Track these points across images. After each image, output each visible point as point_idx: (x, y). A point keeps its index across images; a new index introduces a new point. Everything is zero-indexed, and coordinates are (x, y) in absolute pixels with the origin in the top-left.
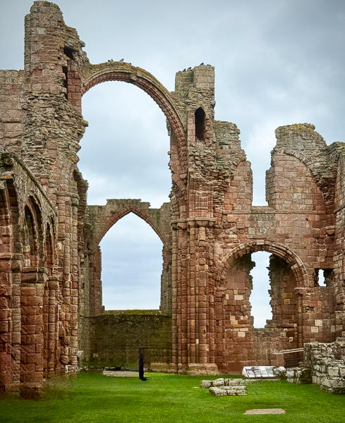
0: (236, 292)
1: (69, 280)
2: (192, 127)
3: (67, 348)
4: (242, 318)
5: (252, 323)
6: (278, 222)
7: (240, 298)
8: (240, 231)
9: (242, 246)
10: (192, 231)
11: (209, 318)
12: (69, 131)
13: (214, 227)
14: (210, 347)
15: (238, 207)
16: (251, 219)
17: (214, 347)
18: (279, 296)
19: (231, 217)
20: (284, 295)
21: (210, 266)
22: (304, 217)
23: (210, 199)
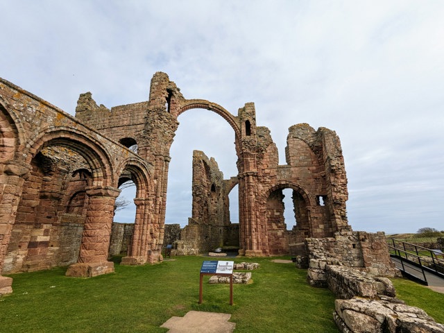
0: (275, 211)
1: (161, 200)
2: (244, 129)
3: (155, 240)
4: (279, 225)
5: (286, 227)
6: (292, 172)
7: (278, 214)
8: (271, 177)
9: (273, 185)
10: (246, 178)
11: (257, 224)
12: (166, 125)
13: (257, 176)
14: (258, 240)
15: (270, 166)
16: (277, 171)
17: (260, 240)
18: (299, 212)
19: (267, 171)
20: (301, 211)
21: (256, 196)
22: (307, 168)
23: (254, 162)
